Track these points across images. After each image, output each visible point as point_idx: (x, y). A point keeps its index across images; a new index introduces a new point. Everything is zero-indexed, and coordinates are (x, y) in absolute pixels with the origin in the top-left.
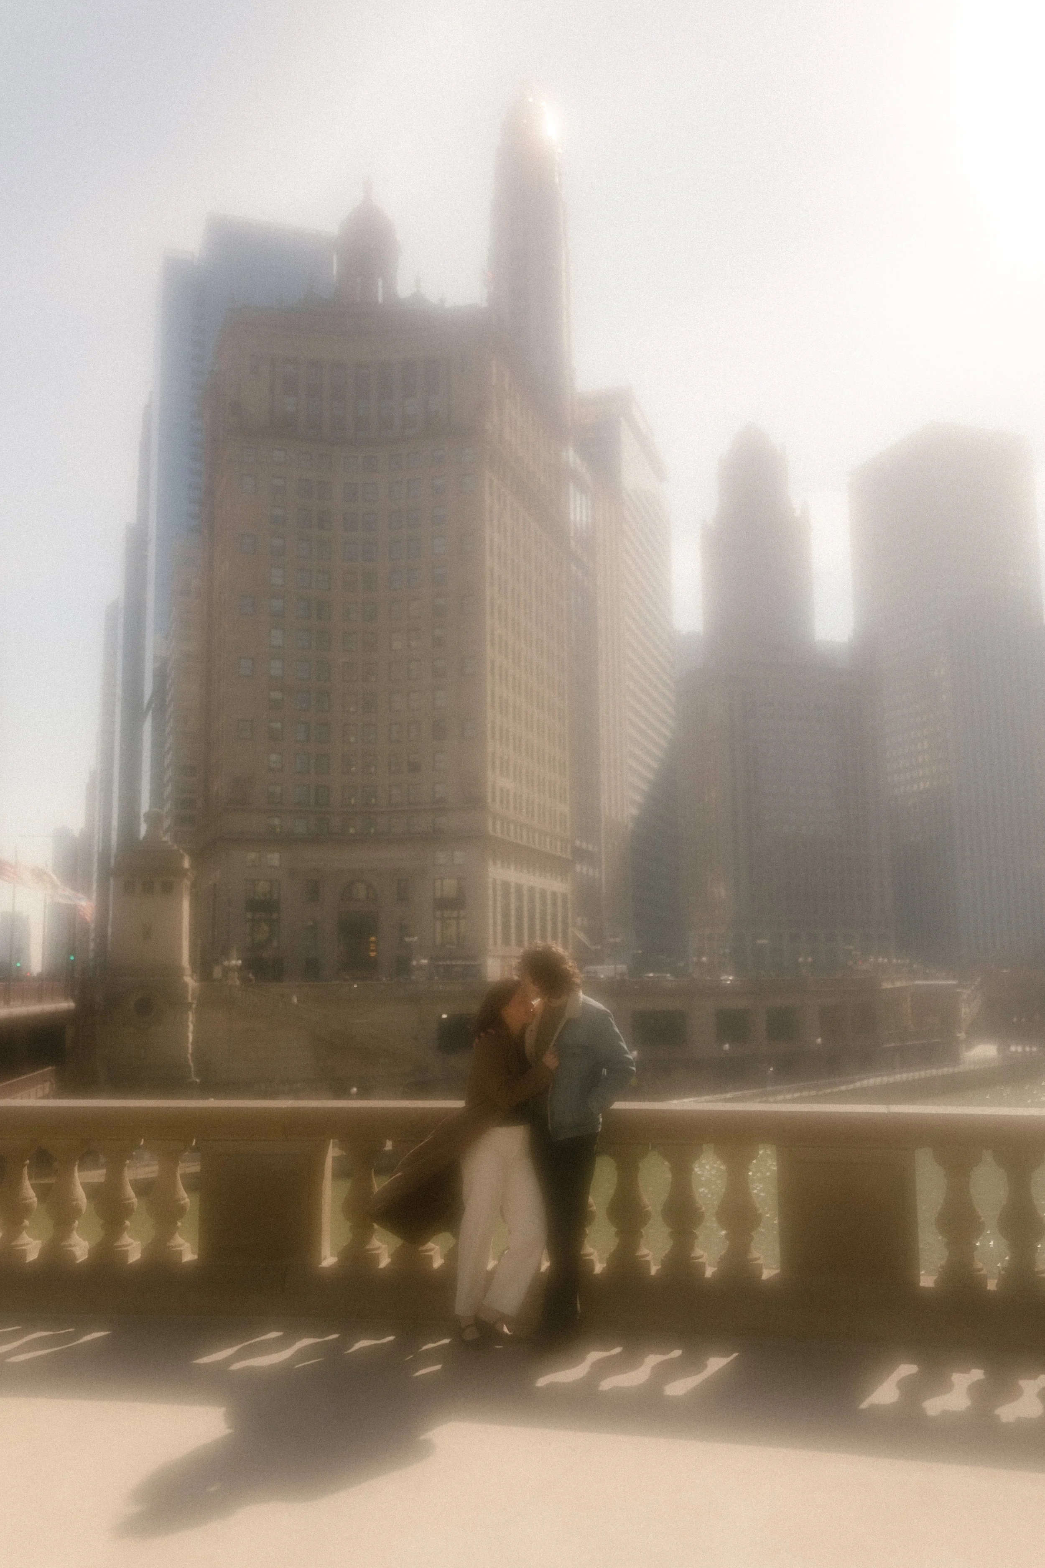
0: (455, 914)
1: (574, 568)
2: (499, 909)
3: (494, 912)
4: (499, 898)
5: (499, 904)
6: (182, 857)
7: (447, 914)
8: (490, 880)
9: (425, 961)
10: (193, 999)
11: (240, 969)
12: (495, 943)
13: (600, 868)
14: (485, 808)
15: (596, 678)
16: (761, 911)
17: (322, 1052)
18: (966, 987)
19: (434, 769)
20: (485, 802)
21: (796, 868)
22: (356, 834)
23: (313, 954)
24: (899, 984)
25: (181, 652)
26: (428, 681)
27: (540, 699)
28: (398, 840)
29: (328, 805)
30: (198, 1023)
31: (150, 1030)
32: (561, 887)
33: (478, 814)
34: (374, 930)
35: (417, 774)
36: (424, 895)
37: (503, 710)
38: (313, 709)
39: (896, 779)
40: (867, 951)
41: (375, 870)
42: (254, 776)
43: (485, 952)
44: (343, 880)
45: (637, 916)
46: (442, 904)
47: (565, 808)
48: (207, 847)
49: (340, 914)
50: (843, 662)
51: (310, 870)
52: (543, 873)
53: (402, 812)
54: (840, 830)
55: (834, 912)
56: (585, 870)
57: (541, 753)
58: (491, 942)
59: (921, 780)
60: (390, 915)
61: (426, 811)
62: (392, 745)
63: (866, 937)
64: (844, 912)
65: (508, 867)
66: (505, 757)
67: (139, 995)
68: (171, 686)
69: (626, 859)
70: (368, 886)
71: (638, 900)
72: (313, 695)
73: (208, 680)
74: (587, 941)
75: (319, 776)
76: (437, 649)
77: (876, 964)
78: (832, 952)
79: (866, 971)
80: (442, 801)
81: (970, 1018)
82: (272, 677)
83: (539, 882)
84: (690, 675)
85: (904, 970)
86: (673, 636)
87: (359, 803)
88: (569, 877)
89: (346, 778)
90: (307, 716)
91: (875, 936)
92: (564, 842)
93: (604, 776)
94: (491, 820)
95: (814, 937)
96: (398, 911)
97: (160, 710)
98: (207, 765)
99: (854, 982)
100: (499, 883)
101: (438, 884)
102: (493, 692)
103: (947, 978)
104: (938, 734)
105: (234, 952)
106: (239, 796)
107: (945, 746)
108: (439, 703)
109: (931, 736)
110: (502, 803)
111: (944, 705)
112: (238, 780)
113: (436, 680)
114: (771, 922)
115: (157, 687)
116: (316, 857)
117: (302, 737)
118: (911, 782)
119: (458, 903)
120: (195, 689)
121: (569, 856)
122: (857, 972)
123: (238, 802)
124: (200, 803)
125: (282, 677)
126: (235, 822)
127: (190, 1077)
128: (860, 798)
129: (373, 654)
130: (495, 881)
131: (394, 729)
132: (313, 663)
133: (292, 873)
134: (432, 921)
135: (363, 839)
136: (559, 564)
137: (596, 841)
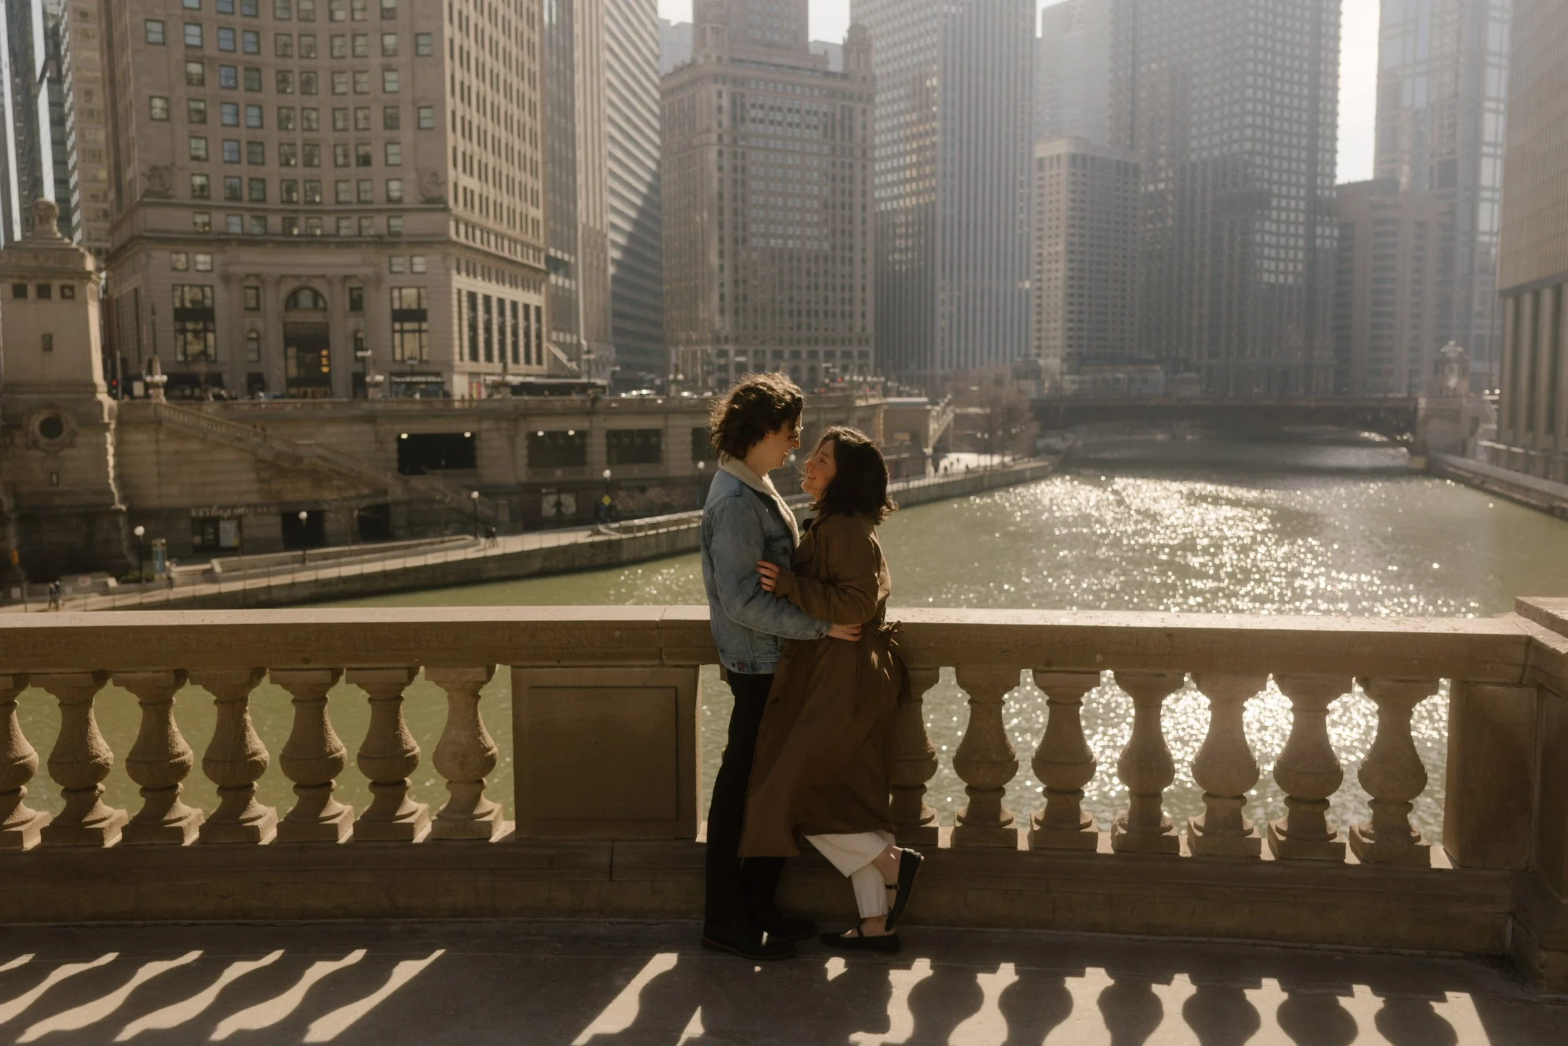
0: (415, 326)
2: (465, 323)
3: (460, 325)
4: (465, 311)
5: (465, 316)
6: (83, 256)
7: (408, 326)
8: (455, 291)
9: (380, 378)
10: (110, 418)
11: (167, 387)
12: (461, 359)
13: (577, 280)
14: (446, 209)
15: (572, 67)
16: (745, 327)
17: (265, 475)
18: (937, 404)
19: (387, 164)
20: (446, 203)
21: (781, 283)
22: (299, 235)
23: (254, 369)
24: (872, 401)
25: (75, 10)
26: (376, 61)
27: (508, 87)
28: (348, 244)
29: (264, 200)
30: (119, 445)
31: (63, 453)
32: (534, 299)
33: (438, 217)
34: (325, 343)
35: (368, 169)
36: (379, 305)
37: (465, 96)
38: (241, 87)
39: (883, 193)
40: (845, 369)
41: (323, 277)
42: (173, 164)
43: (450, 368)
44: (288, 287)
45: (616, 331)
46: (401, 315)
47: (538, 213)
48: (123, 247)
49: (285, 325)
50: (836, 65)
51: (248, 276)
52: (514, 283)
53: (351, 211)
54: (826, 246)
55: (817, 329)
56: (560, 281)
57: (510, 149)
58: (457, 357)
59: (907, 195)
60: (341, 327)
61: (379, 211)
62: (337, 135)
63: (847, 355)
64: (826, 330)
65: (475, 276)
66: (468, 153)
67: (44, 415)
68: (67, 50)
69: (605, 270)
70: (316, 295)
71: (618, 314)
72: (240, 70)
73: (110, 47)
74: (563, 357)
75: (252, 167)
76: (385, 23)
77: (851, 382)
78: (813, 370)
79: (842, 389)
80: (400, 200)
81: (938, 434)
82: (188, 46)
83: (509, 293)
84: (678, 70)
85: (879, 387)
86: (660, 25)
87: (302, 200)
88: (543, 289)
89: (285, 170)
90: (234, 95)
91: (855, 354)
92: (537, 249)
93: (580, 179)
94: (452, 224)
95: (796, 355)
96: (352, 323)
97: (56, 81)
98: (117, 149)
99: (830, 400)
100: (464, 293)
101: (396, 293)
102: (453, 77)
103: (919, 395)
104: (927, 148)
105: (157, 367)
106: (157, 188)
107: (933, 160)
108: (390, 87)
109: (920, 150)
110: (465, 204)
111: (934, 117)
112: (154, 169)
113: (386, 60)
114: (755, 338)
115: (51, 51)
116: (252, 260)
117: (229, 120)
118: (898, 197)
119: (418, 315)
120: (96, 55)
121: (543, 266)
122: (833, 390)
123: (156, 194)
124: (112, 195)
125: (201, 47)
126: (155, 219)
127: (113, 504)
128: (847, 213)
129: (311, 25)
130: (459, 292)
131: (339, 115)
132: (239, 31)
133: (226, 279)
134: (389, 334)
135: (309, 241)
137: (573, 251)
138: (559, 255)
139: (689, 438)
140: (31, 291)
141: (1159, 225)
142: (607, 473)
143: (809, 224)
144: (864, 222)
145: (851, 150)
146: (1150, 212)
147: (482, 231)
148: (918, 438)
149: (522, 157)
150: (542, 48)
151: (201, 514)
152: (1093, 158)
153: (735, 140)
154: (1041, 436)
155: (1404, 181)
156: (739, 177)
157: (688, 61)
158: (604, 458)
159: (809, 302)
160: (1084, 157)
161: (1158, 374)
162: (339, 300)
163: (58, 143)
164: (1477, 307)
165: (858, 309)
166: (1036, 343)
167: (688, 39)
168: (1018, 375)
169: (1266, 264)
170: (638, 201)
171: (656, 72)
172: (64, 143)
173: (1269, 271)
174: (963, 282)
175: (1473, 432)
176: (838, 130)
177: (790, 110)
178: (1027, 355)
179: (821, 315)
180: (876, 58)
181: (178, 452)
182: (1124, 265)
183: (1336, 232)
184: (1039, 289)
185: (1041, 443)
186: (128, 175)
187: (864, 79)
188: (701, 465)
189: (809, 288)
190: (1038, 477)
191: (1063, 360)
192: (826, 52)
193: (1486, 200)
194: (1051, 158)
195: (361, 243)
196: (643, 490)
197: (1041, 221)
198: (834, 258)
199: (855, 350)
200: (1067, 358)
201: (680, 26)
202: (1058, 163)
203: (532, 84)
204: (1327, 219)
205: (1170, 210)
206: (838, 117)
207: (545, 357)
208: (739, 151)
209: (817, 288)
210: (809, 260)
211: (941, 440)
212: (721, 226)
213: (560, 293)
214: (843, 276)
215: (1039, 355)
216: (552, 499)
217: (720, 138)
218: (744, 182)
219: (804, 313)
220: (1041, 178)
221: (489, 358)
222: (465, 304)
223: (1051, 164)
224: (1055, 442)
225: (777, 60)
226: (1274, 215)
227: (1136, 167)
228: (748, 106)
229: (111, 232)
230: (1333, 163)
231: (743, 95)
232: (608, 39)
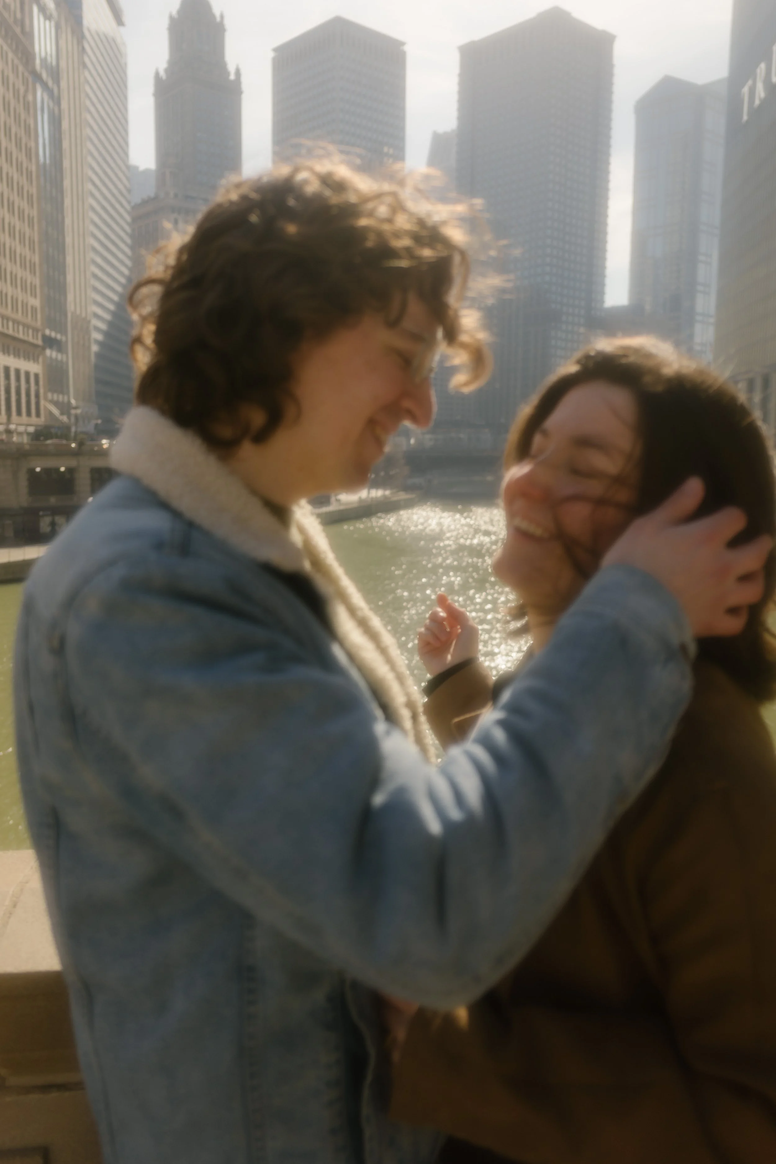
1: (39, 89)
13: (67, 354)
15: (62, 191)
32: (34, 368)
45: (99, 394)
47: (36, 302)
52: (17, 355)
56: (54, 354)
69: (89, 348)
71: (100, 381)
74: (56, 411)
83: (13, 363)
84: (145, 202)
86: (131, 169)
88: (41, 360)
92: (36, 330)
93: (69, 278)
121: (40, 342)
136: (25, 82)
137: (64, 332)
138: (53, 334)
149: (23, 258)
150: (38, 177)
154: (411, 477)
157: (152, 195)
161: (487, 435)
167: (153, 181)
170: (115, 297)
171: (129, 202)
185: (410, 481)
193: (699, 322)
201: (147, 172)
203: (30, 203)
204: (598, 331)
207: (42, 412)
213: (54, 364)
216: (48, 519)
224: (421, 480)
230: (602, 294)
232: (90, 173)
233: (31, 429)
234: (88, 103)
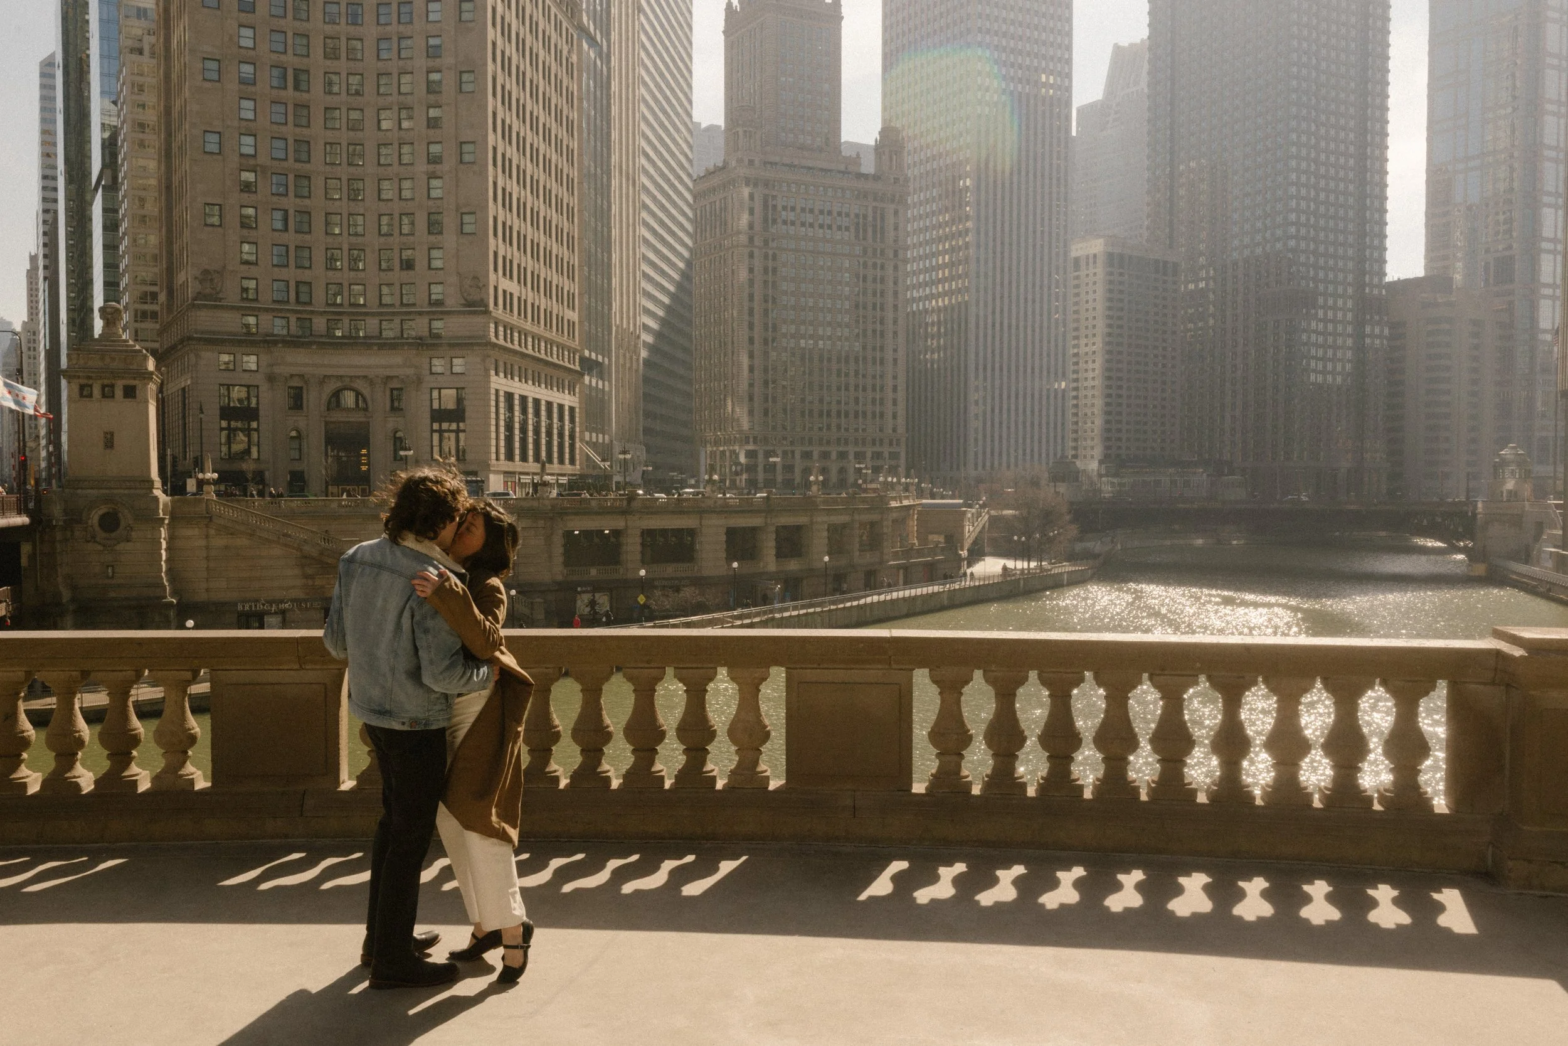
0: (454, 426)
1: (585, 46)
2: (502, 423)
3: (497, 425)
4: (502, 411)
5: (502, 417)
6: (145, 358)
7: (445, 426)
8: (493, 391)
10: (164, 514)
11: (218, 484)
12: (497, 459)
13: (610, 381)
14: (487, 312)
15: (609, 173)
16: (774, 428)
17: (309, 571)
18: (970, 506)
19: (430, 268)
20: (487, 306)
21: (811, 383)
22: (343, 337)
23: (297, 467)
24: (906, 503)
25: (134, 121)
26: (422, 167)
27: (547, 193)
28: (391, 346)
29: (310, 303)
30: (171, 539)
31: (118, 548)
32: (567, 400)
33: (479, 319)
34: (365, 442)
35: (411, 273)
36: (419, 405)
37: (507, 204)
38: (291, 194)
39: (915, 294)
40: (877, 470)
41: (365, 377)
42: (224, 267)
43: (487, 467)
44: (331, 387)
45: (647, 431)
46: (439, 415)
47: (574, 316)
48: (173, 348)
49: (327, 423)
50: (868, 166)
51: (292, 376)
52: (549, 385)
53: (394, 314)
54: (857, 346)
55: (847, 430)
56: (594, 382)
57: (548, 254)
58: (493, 456)
59: (939, 295)
60: (381, 428)
61: (420, 313)
62: (382, 239)
63: (877, 455)
64: (856, 430)
65: (512, 378)
66: (509, 257)
67: (103, 510)
68: (124, 160)
69: (637, 371)
70: (358, 394)
71: (648, 415)
72: (291, 177)
73: (167, 155)
74: (597, 459)
75: (299, 271)
76: (431, 132)
77: (885, 483)
78: (842, 470)
79: (875, 490)
80: (439, 303)
81: (974, 536)
82: (242, 155)
83: (544, 394)
84: (710, 174)
85: (914, 488)
86: (692, 129)
87: (346, 303)
88: (577, 389)
89: (330, 273)
90: (284, 202)
91: (886, 455)
92: (572, 351)
93: (615, 282)
94: (492, 326)
95: (825, 455)
96: (392, 422)
97: (112, 187)
98: (170, 253)
99: (864, 500)
100: (502, 393)
101: (435, 394)
102: (495, 184)
103: (952, 497)
104: (960, 248)
105: (209, 464)
106: (208, 291)
107: (967, 259)
108: (434, 194)
109: (953, 249)
110: (505, 308)
111: (967, 218)
112: (206, 272)
113: (431, 167)
114: (785, 438)
115: (107, 161)
116: (299, 361)
117: (279, 225)
118: (932, 296)
119: (457, 414)
120: (152, 165)
121: (578, 368)
122: (866, 491)
123: (206, 297)
124: (162, 297)
125: (254, 156)
126: (204, 320)
127: (165, 597)
128: (879, 313)
129: (360, 134)
130: (497, 391)
131: (385, 220)
132: (291, 141)
133: (271, 379)
134: (429, 434)
135: (351, 342)
136: (570, 41)
137: (606, 352)
138: (593, 356)
139: (724, 538)
140: (97, 392)
141: (1200, 324)
142: (643, 573)
143: (840, 325)
144: (895, 322)
145: (882, 252)
146: (1190, 311)
147: (519, 333)
148: (953, 540)
149: (560, 260)
150: (580, 155)
151: (247, 608)
152: (1130, 257)
153: (766, 242)
154: (1081, 540)
155: (1458, 277)
156: (770, 278)
157: (721, 165)
158: (639, 557)
159: (839, 402)
160: (1121, 257)
161: (1201, 477)
162: (380, 400)
163: (110, 247)
164: (1539, 407)
165: (889, 409)
166: (1071, 444)
167: (720, 142)
168: (1055, 478)
169: (1313, 364)
170: (666, 300)
171: (689, 175)
172: (116, 248)
173: (1315, 371)
174: (997, 383)
175: (1537, 538)
176: (870, 230)
177: (821, 212)
178: (1063, 456)
179: (852, 415)
180: (908, 160)
181: (226, 547)
182: (1164, 366)
183: (1386, 331)
184: (1076, 389)
185: (1079, 547)
186: (181, 278)
187: (896, 180)
188: (735, 565)
189: (839, 389)
190: (1077, 580)
191: (1101, 462)
192: (858, 155)
193: (1546, 297)
194: (1088, 257)
195: (403, 344)
196: (678, 590)
197: (1077, 320)
198: (865, 358)
199: (886, 450)
200: (1105, 459)
201: (711, 128)
202: (1095, 262)
203: (570, 189)
204: (1377, 318)
205: (1211, 309)
206: (870, 219)
207: (578, 457)
208: (770, 253)
209: (847, 389)
210: (839, 361)
211: (975, 543)
212: (751, 326)
213: (594, 394)
214: (874, 377)
215: (1075, 456)
216: (586, 597)
217: (751, 239)
218: (774, 283)
219: (834, 413)
220: (1077, 278)
221: (524, 458)
222: (502, 405)
223: (1088, 264)
224: (1095, 545)
225: (810, 164)
226: (1321, 313)
227: (1176, 265)
228: (779, 208)
229: (160, 333)
230: (1382, 261)
231: (774, 197)
232: (643, 144)
233: (564, 480)
234: (643, 54)
